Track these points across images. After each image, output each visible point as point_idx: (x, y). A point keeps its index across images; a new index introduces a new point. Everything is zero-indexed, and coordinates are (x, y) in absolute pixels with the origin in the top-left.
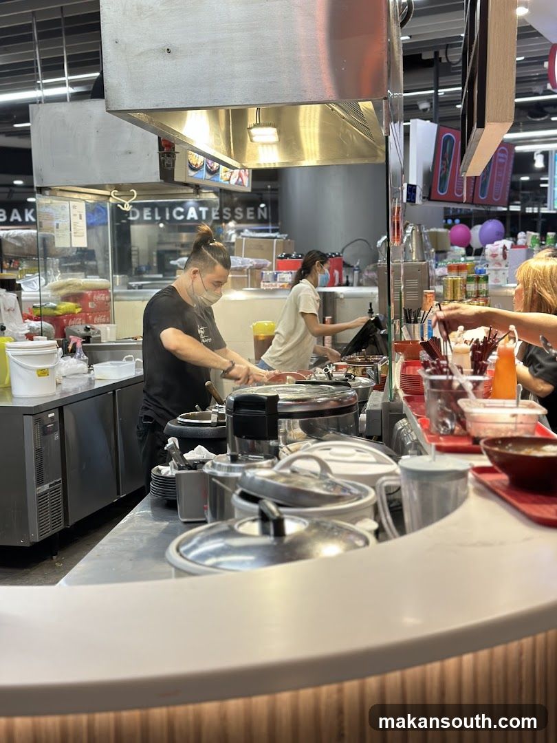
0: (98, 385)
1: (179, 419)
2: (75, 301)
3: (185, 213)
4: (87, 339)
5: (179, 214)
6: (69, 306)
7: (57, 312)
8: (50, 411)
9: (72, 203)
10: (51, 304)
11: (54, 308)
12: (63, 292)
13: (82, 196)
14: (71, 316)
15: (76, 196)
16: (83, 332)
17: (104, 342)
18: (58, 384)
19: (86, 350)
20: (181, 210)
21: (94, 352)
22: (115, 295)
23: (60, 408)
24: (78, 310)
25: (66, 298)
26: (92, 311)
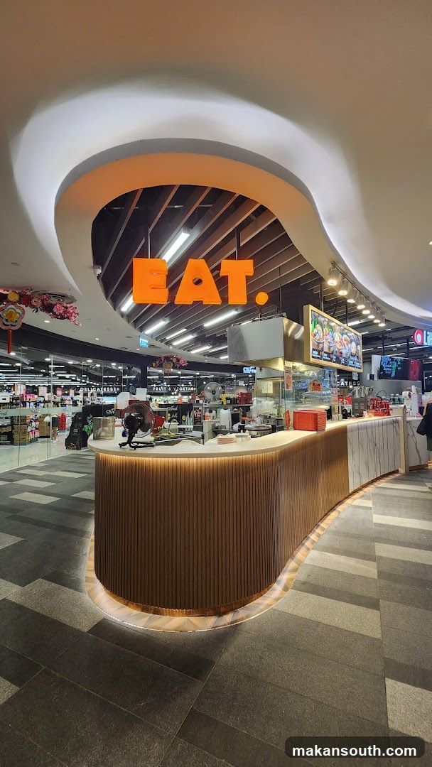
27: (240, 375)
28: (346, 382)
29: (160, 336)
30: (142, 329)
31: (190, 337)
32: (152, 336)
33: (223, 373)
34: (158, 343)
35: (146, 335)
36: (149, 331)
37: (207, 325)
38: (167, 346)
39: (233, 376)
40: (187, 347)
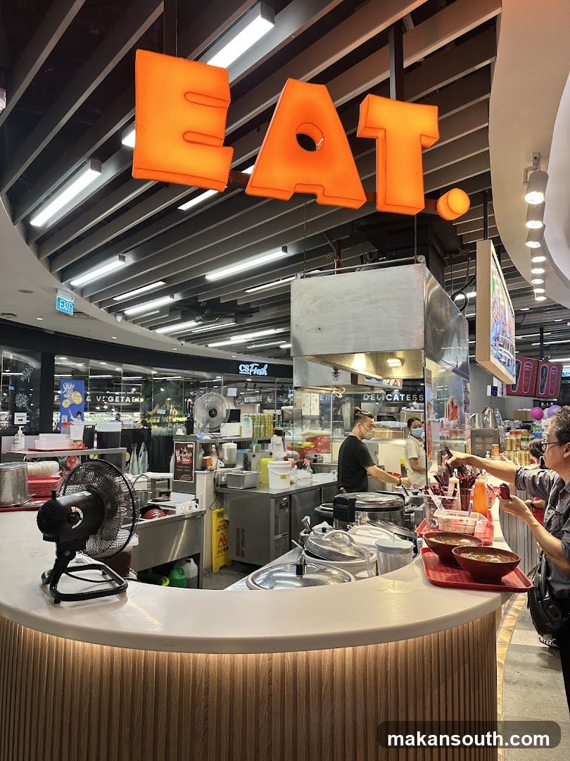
0: (314, 484)
1: (321, 507)
2: (312, 441)
3: (393, 398)
4: (315, 461)
5: (389, 397)
6: (308, 444)
7: (301, 447)
8: (285, 496)
9: (312, 394)
10: (300, 443)
11: (300, 445)
12: (307, 437)
13: (317, 391)
14: (308, 449)
15: (315, 391)
16: (314, 457)
17: (324, 463)
18: (291, 483)
19: (312, 467)
20: (391, 395)
21: (316, 468)
22: (333, 439)
23: (290, 495)
24: (312, 446)
25: (308, 440)
26: (320, 447)
27: (232, 377)
28: (402, 395)
29: (103, 294)
30: (64, 275)
31: (166, 300)
32: (82, 291)
33: (197, 373)
34: (92, 309)
35: (72, 288)
36: (82, 280)
37: (213, 276)
38: (110, 316)
39: (219, 378)
40: (151, 322)
